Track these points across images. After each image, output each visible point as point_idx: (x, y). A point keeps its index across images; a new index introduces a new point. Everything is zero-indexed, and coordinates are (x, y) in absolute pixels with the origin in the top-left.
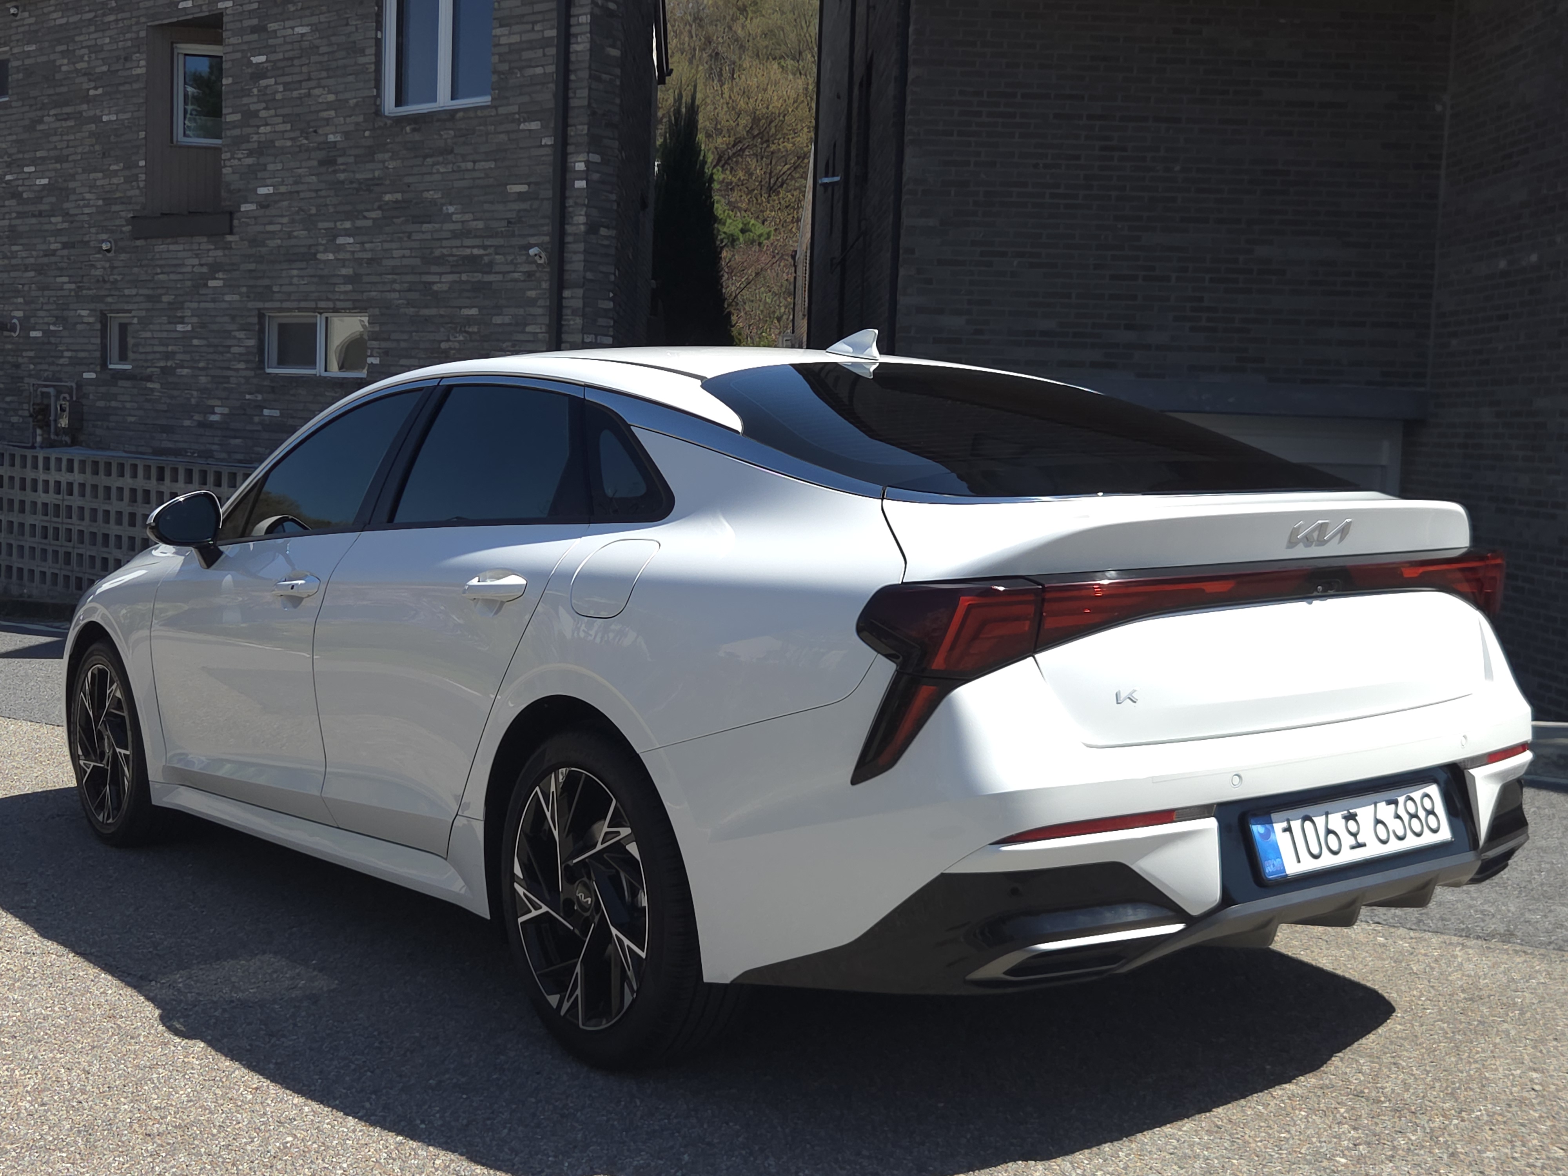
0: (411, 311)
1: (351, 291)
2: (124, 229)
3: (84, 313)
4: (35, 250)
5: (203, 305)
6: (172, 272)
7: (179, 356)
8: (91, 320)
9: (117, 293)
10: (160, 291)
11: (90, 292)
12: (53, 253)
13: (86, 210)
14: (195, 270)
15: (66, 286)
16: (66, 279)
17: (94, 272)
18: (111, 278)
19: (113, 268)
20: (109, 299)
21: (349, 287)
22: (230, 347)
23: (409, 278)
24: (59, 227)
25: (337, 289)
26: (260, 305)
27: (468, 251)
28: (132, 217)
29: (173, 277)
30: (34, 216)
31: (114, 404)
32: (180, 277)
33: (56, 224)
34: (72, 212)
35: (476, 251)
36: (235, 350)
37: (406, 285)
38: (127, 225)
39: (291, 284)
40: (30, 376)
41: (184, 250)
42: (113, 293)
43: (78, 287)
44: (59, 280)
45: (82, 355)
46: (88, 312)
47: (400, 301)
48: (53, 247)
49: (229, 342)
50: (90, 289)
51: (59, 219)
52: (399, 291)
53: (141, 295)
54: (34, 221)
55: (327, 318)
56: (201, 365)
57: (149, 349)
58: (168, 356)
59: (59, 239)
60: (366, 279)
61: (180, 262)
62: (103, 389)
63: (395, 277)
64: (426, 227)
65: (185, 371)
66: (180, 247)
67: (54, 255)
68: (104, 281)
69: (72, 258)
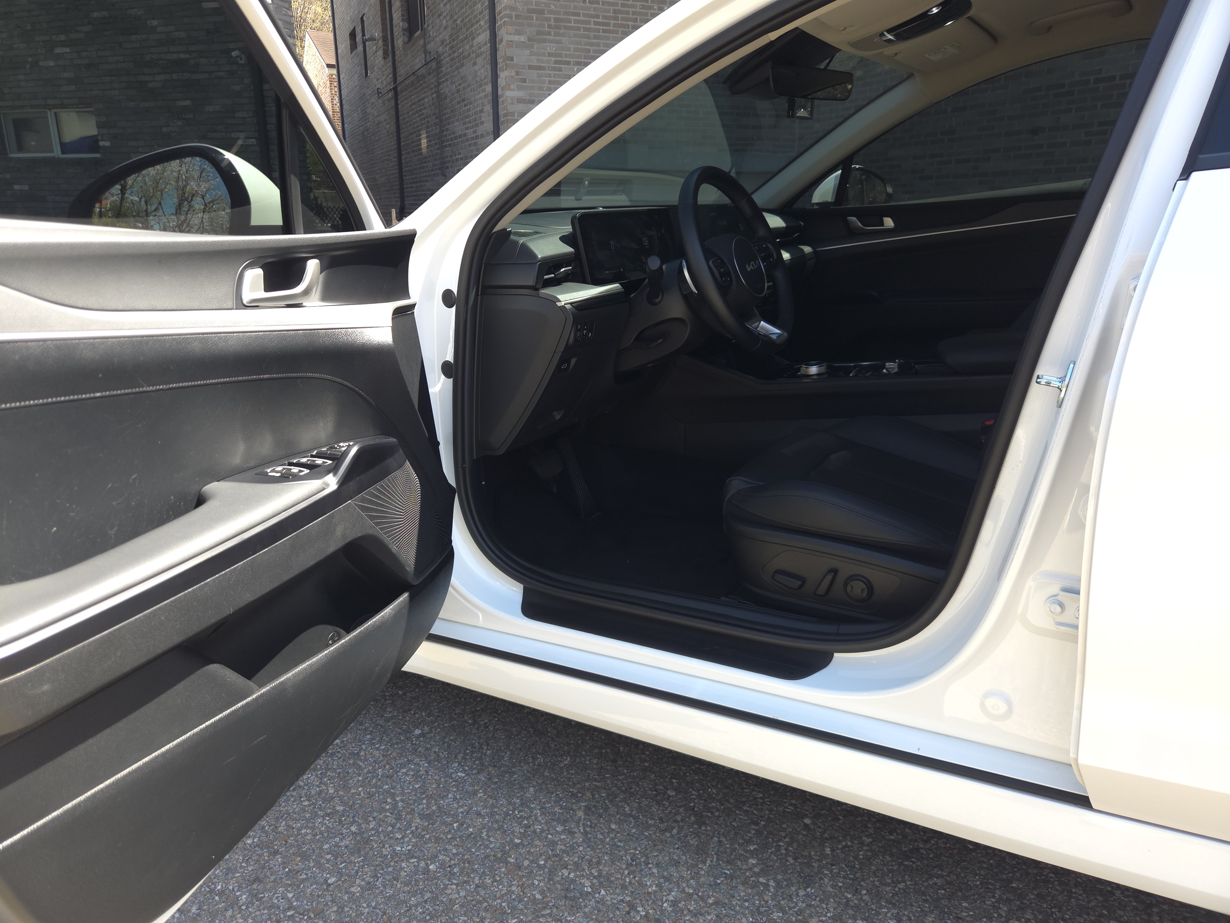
27: (175, 56)
35: (182, 56)
55: (55, 113)
63: (113, 78)
64: (134, 37)
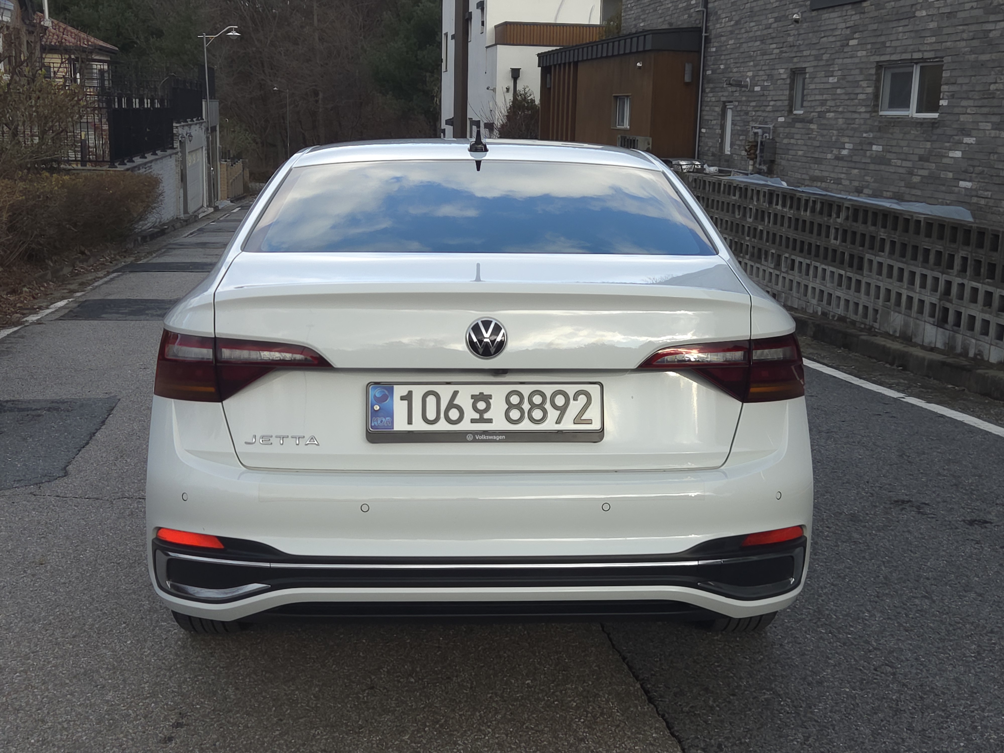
0: (972, 57)
1: (934, 43)
2: (807, 3)
3: (782, 71)
4: (761, 25)
5: (845, 61)
6: (830, 36)
7: (829, 103)
8: (784, 76)
9: (799, 54)
10: (822, 51)
11: (786, 55)
12: (769, 27)
14: (843, 33)
15: (775, 51)
16: (775, 46)
17: (789, 39)
18: (797, 44)
19: (799, 35)
20: (794, 60)
21: (933, 39)
22: (857, 94)
23: (973, 28)
24: (774, 5)
25: (925, 42)
26: (878, 59)
29: (832, 39)
31: (792, 141)
36: (861, 97)
37: (971, 34)
39: (898, 40)
40: (753, 120)
41: (838, 17)
43: (780, 51)
44: (772, 46)
45: (779, 103)
46: (784, 70)
47: (966, 49)
48: (770, 21)
49: (858, 90)
50: (786, 52)
52: (966, 40)
53: (812, 55)
56: (840, 109)
57: (813, 98)
58: (823, 103)
60: (945, 31)
61: (834, 27)
62: (787, 130)
65: (831, 115)
66: (836, 15)
68: (794, 46)
69: (779, 29)
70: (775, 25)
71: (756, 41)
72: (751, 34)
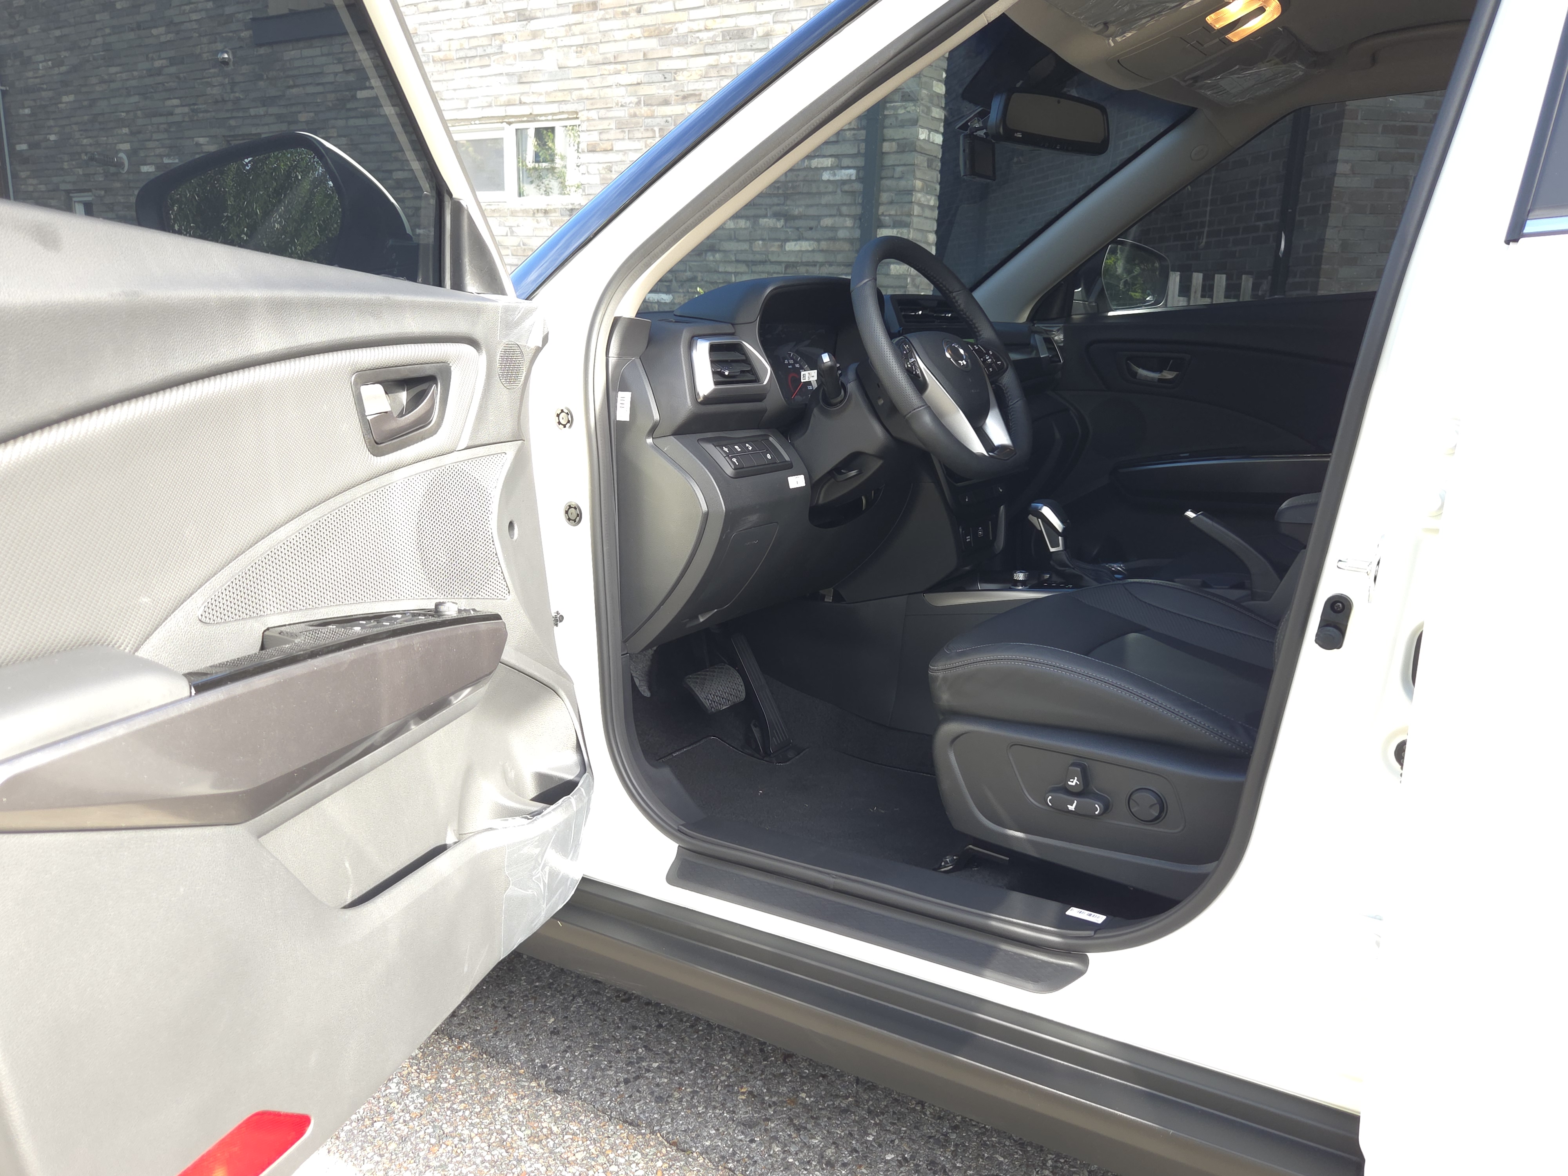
1: (555, 91)
2: (242, 35)
3: (201, 140)
4: (136, 70)
5: (352, 122)
6: (307, 84)
9: (240, 114)
10: (294, 109)
11: (208, 115)
12: (159, 72)
13: (194, 17)
15: (178, 110)
16: (176, 102)
17: (209, 90)
18: (232, 96)
19: (233, 84)
20: (233, 122)
21: (553, 86)
22: (390, 172)
23: (640, 67)
24: (163, 39)
28: (253, 19)
29: (311, 89)
30: (132, 30)
32: (320, 89)
33: (158, 36)
34: (177, 20)
37: (636, 76)
38: (246, 30)
39: (468, 89)
41: (322, 55)
42: (235, 114)
43: (193, 111)
44: (169, 103)
46: (207, 139)
47: (628, 99)
48: (158, 64)
50: (207, 111)
51: (162, 30)
52: (626, 86)
53: (271, 115)
54: (132, 35)
59: (163, 54)
60: (576, 73)
61: (317, 70)
66: (318, 51)
67: (159, 74)
68: (224, 101)
69: (181, 75)
70: (173, 70)
71: (129, 95)
72: (113, 86)
